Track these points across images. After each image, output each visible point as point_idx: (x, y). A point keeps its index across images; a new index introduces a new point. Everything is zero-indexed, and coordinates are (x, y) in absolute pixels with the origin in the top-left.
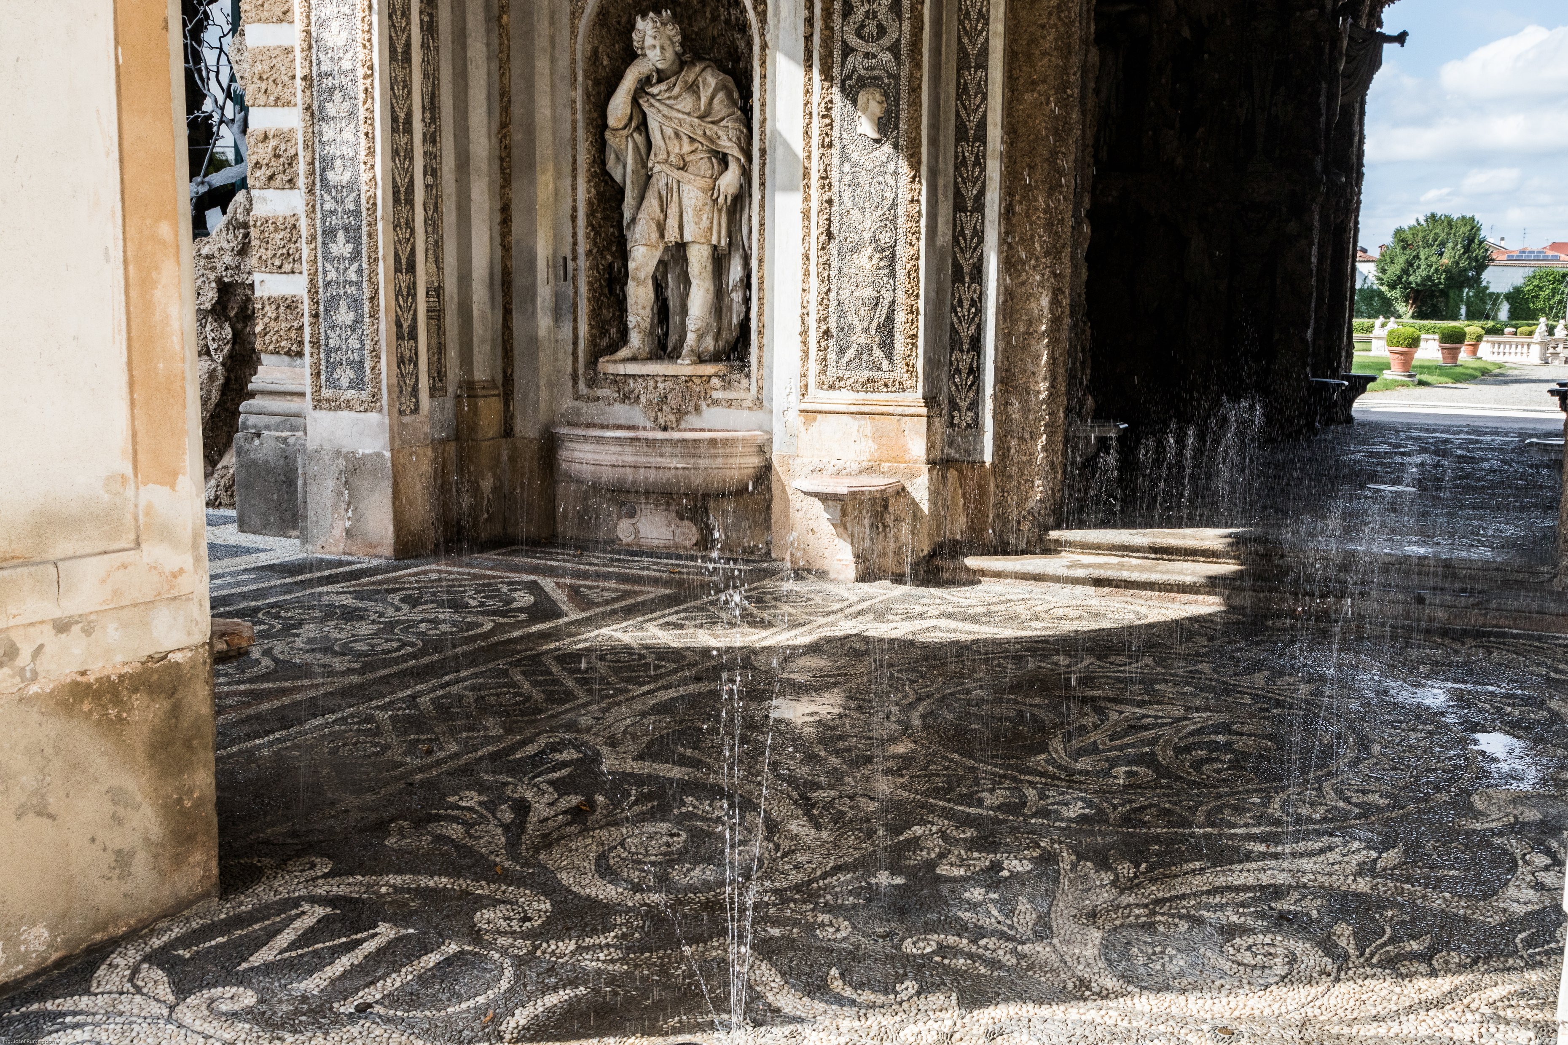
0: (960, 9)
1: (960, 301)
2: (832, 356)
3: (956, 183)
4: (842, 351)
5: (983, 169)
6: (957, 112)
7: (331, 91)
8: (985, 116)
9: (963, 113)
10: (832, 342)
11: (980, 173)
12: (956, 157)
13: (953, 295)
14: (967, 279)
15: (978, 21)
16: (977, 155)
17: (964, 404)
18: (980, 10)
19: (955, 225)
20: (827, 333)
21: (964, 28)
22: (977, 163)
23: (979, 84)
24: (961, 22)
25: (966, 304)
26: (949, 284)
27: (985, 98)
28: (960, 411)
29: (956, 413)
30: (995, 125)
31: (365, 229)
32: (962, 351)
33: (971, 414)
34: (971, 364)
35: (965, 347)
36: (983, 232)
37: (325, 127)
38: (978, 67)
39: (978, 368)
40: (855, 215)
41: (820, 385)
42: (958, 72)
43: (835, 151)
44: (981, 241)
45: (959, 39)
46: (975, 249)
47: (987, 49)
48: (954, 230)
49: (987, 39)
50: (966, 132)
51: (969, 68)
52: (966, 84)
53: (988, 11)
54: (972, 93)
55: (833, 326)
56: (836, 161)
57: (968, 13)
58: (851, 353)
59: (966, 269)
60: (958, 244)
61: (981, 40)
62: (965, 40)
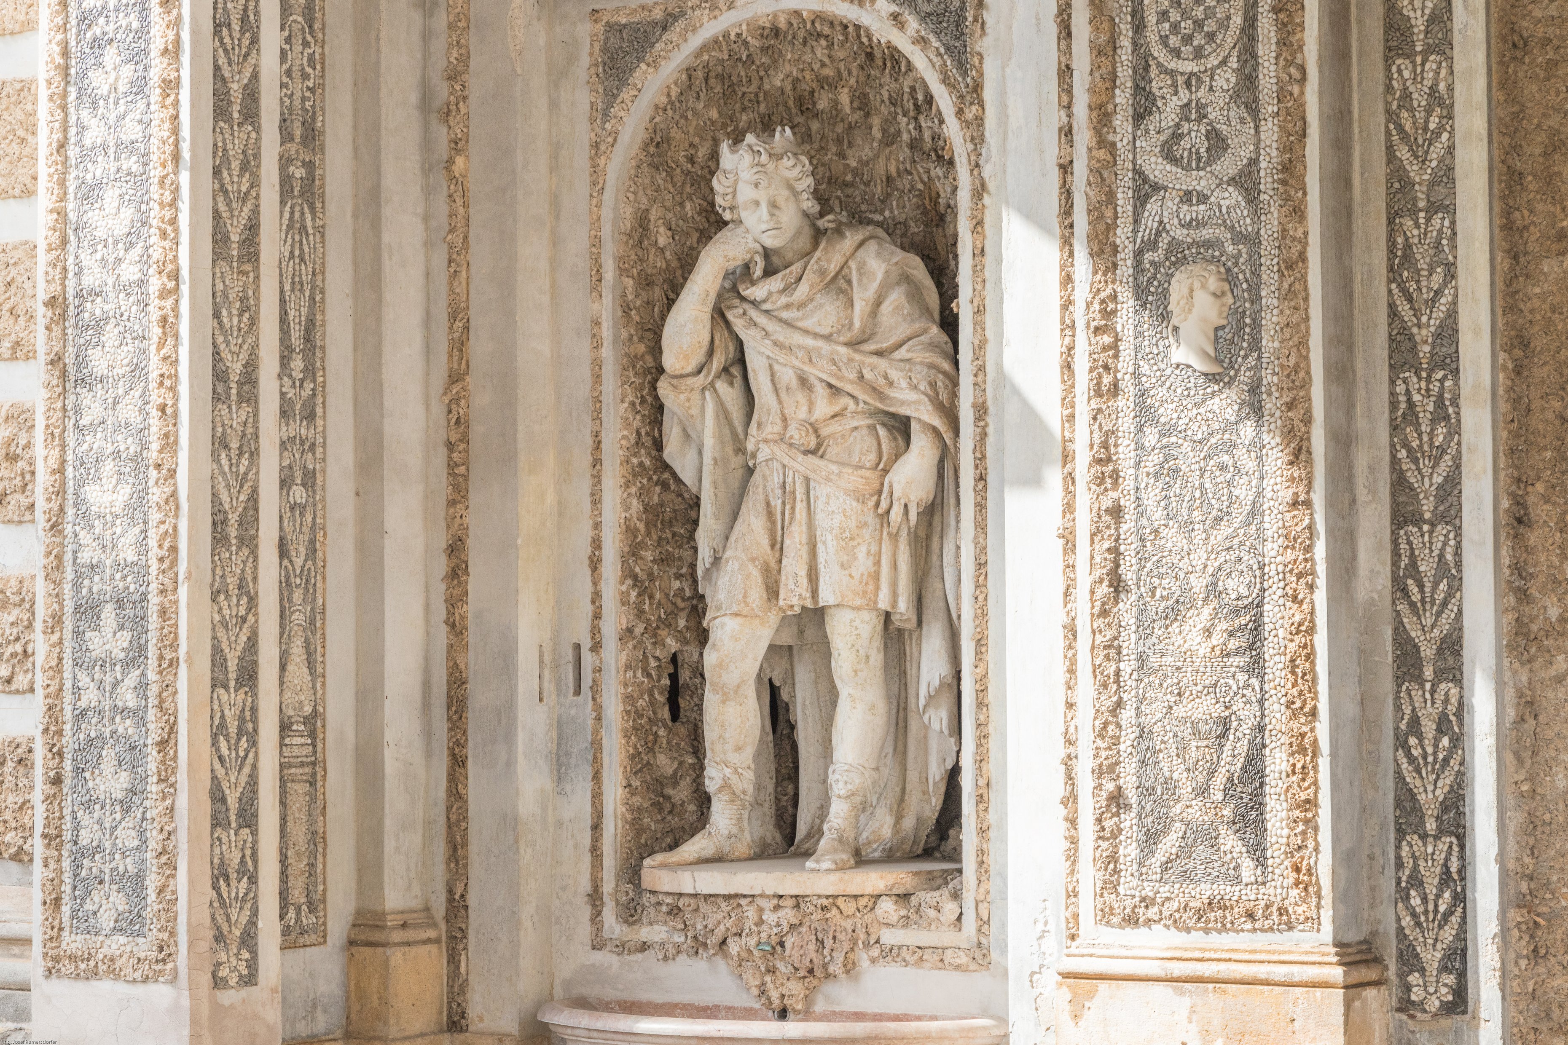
0: (1389, 88)
1: (1415, 724)
2: (1129, 851)
3: (1394, 461)
4: (1151, 839)
5: (1455, 430)
6: (1392, 307)
7: (99, 325)
8: (1453, 313)
9: (1404, 308)
10: (1128, 820)
11: (1449, 436)
12: (1394, 405)
13: (1398, 708)
14: (1428, 673)
15: (1429, 112)
16: (1441, 397)
17: (1432, 958)
18: (1433, 89)
19: (1396, 554)
20: (1117, 799)
21: (1400, 128)
22: (1441, 415)
23: (1438, 245)
24: (1391, 116)
25: (1429, 728)
26: (1387, 684)
27: (1451, 274)
28: (1423, 971)
29: (1414, 978)
30: (1477, 331)
31: (154, 600)
32: (1424, 837)
33: (1450, 979)
34: (1446, 866)
35: (1431, 826)
36: (1459, 565)
37: (86, 398)
38: (1433, 208)
39: (1462, 870)
40: (1172, 536)
41: (1105, 915)
42: (1390, 222)
43: (1125, 403)
44: (1456, 585)
45: (1390, 149)
46: (1445, 604)
47: (1451, 169)
48: (1395, 564)
49: (1451, 150)
50: (1414, 349)
51: (1413, 212)
52: (1408, 246)
53: (1450, 88)
54: (1422, 264)
55: (1129, 782)
56: (1127, 424)
57: (1406, 96)
58: (1169, 844)
59: (1428, 651)
60: (1405, 592)
61: (1437, 151)
62: (1403, 153)
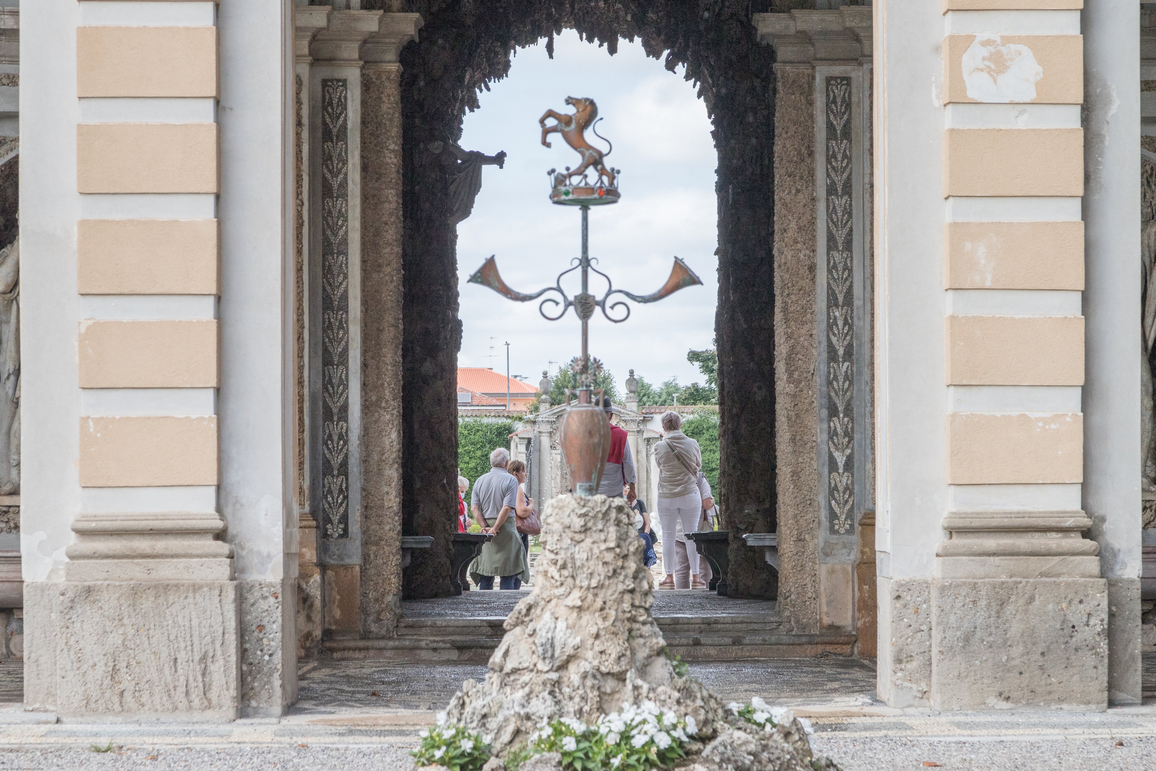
0: (324, 209)
1: (330, 437)
3: (324, 343)
5: (346, 332)
6: (324, 287)
8: (346, 291)
9: (328, 288)
11: (344, 335)
12: (324, 322)
13: (324, 431)
14: (335, 418)
15: (338, 219)
16: (341, 320)
17: (336, 519)
18: (340, 211)
19: (324, 376)
21: (328, 224)
22: (341, 327)
23: (341, 266)
24: (324, 219)
25: (335, 438)
26: (320, 422)
27: (346, 277)
28: (332, 524)
29: (329, 526)
30: (355, 298)
32: (333, 476)
33: (342, 526)
34: (341, 486)
35: (335, 472)
36: (347, 380)
38: (339, 253)
39: (347, 488)
42: (324, 256)
44: (346, 387)
45: (324, 230)
46: (342, 394)
47: (346, 240)
48: (324, 379)
49: (346, 232)
50: (331, 303)
51: (332, 254)
52: (330, 266)
53: (347, 211)
54: (335, 273)
57: (330, 212)
59: (335, 411)
60: (328, 391)
61: (341, 233)
62: (329, 232)
